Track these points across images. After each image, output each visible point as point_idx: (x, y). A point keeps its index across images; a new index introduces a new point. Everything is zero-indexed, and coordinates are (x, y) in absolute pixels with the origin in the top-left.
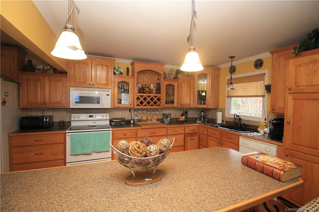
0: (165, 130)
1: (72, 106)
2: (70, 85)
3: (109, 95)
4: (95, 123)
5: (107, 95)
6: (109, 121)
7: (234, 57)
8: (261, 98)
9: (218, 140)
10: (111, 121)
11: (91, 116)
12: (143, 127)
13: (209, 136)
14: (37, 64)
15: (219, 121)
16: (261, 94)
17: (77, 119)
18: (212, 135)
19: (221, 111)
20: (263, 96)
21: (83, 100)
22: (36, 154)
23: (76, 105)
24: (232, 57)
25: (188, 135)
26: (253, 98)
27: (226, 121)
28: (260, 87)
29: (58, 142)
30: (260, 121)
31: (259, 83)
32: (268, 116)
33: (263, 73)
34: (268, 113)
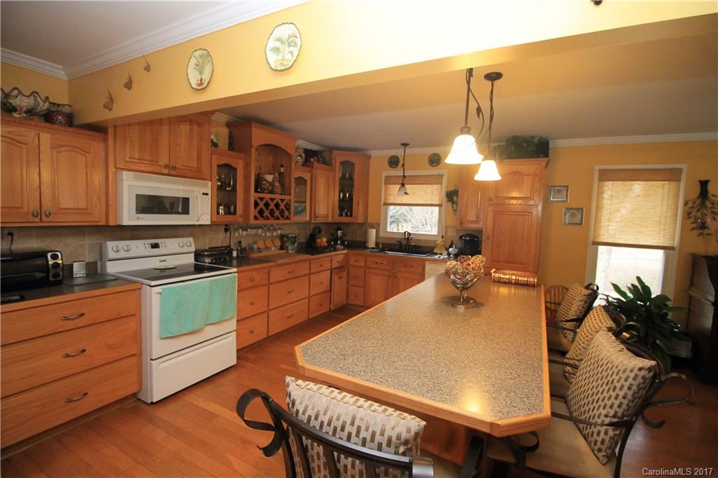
0: (307, 265)
1: (129, 220)
2: (115, 164)
3: (207, 194)
4: (165, 261)
5: (204, 194)
6: (193, 254)
7: (408, 144)
8: (437, 209)
9: (387, 273)
10: (198, 255)
11: (155, 246)
12: (280, 261)
13: (370, 268)
14: (15, 92)
15: (372, 244)
16: (437, 203)
17: (122, 254)
18: (375, 266)
19: (374, 228)
20: (440, 206)
21: (150, 204)
22: (67, 356)
23: (138, 218)
24: (405, 145)
25: (336, 270)
26: (425, 207)
27: (383, 244)
28: (436, 193)
29: (123, 315)
30: (436, 239)
31: (435, 187)
32: (446, 233)
33: (441, 173)
34: (447, 227)
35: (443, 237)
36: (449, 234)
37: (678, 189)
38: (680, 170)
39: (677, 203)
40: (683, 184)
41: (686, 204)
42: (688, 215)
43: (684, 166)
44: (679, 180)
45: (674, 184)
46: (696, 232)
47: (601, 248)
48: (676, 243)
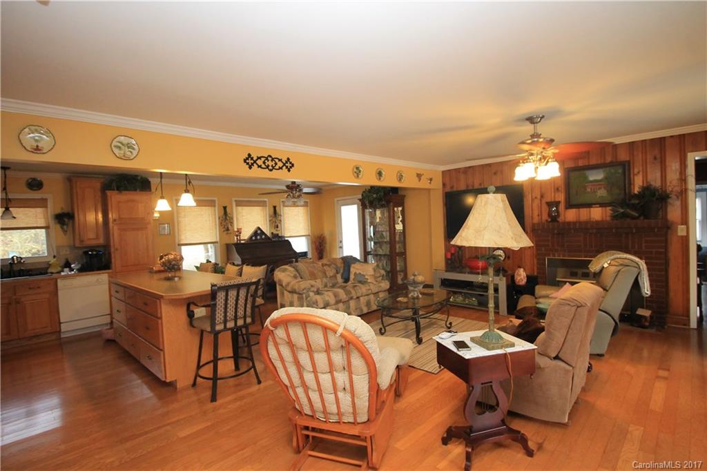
16: (44, 225)
20: (47, 228)
28: (40, 216)
30: (48, 260)
31: (39, 210)
32: (58, 252)
33: (44, 197)
34: (58, 248)
35: (54, 257)
36: (61, 253)
37: (215, 210)
38: (214, 201)
39: (215, 218)
40: (217, 208)
41: (219, 218)
42: (221, 224)
43: (216, 199)
44: (215, 206)
45: (213, 208)
46: (225, 232)
47: (183, 248)
48: (218, 240)
